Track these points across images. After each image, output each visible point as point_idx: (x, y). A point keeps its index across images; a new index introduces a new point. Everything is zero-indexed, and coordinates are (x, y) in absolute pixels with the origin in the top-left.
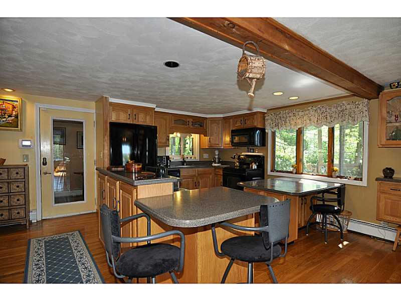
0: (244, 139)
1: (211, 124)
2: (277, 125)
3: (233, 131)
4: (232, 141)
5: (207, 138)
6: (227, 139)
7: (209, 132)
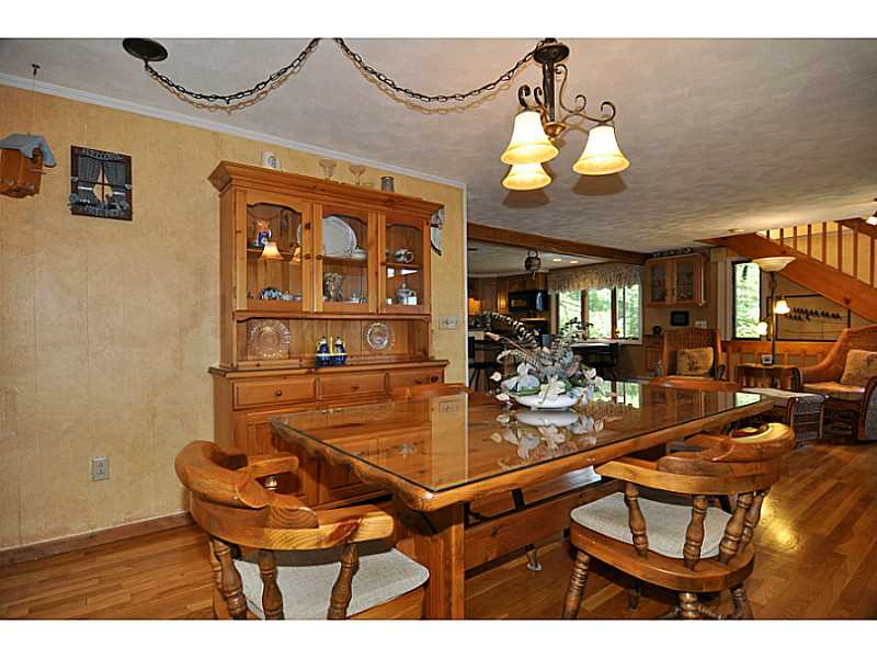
0: (522, 303)
1: (483, 285)
2: (560, 287)
3: (510, 294)
4: (509, 305)
5: (478, 303)
6: (502, 303)
7: (480, 295)
